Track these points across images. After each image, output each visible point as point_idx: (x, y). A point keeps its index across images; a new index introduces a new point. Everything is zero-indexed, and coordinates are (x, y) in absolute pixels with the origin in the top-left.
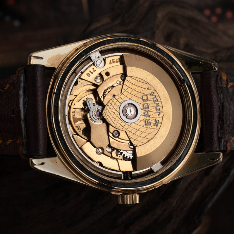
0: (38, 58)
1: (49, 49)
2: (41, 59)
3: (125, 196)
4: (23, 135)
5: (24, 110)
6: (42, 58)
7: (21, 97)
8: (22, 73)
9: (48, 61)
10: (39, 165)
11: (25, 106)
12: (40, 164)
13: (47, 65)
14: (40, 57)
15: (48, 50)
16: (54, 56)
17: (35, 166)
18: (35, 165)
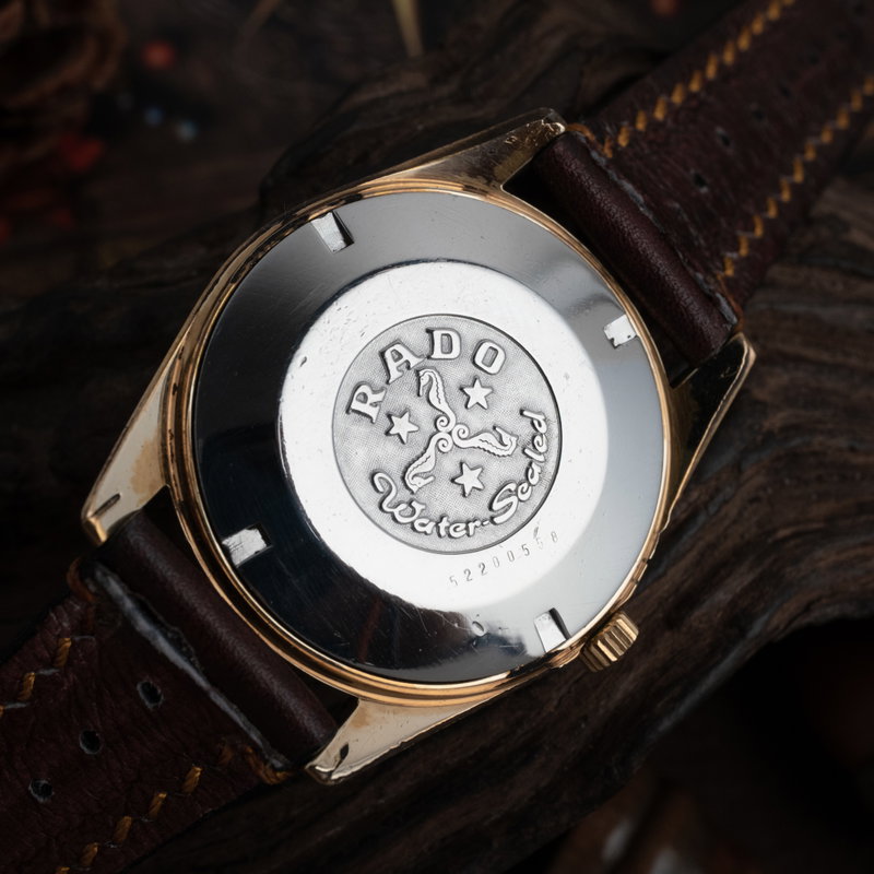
0: (106, 506)
1: (114, 455)
2: (115, 502)
3: (593, 649)
4: (241, 725)
5: (192, 664)
6: (117, 497)
7: (155, 638)
8: (105, 575)
9: (136, 490)
10: (340, 763)
11: (184, 649)
12: (338, 759)
13: (141, 501)
14: (109, 501)
15: (111, 461)
16: (138, 461)
17: (335, 777)
18: (330, 773)
